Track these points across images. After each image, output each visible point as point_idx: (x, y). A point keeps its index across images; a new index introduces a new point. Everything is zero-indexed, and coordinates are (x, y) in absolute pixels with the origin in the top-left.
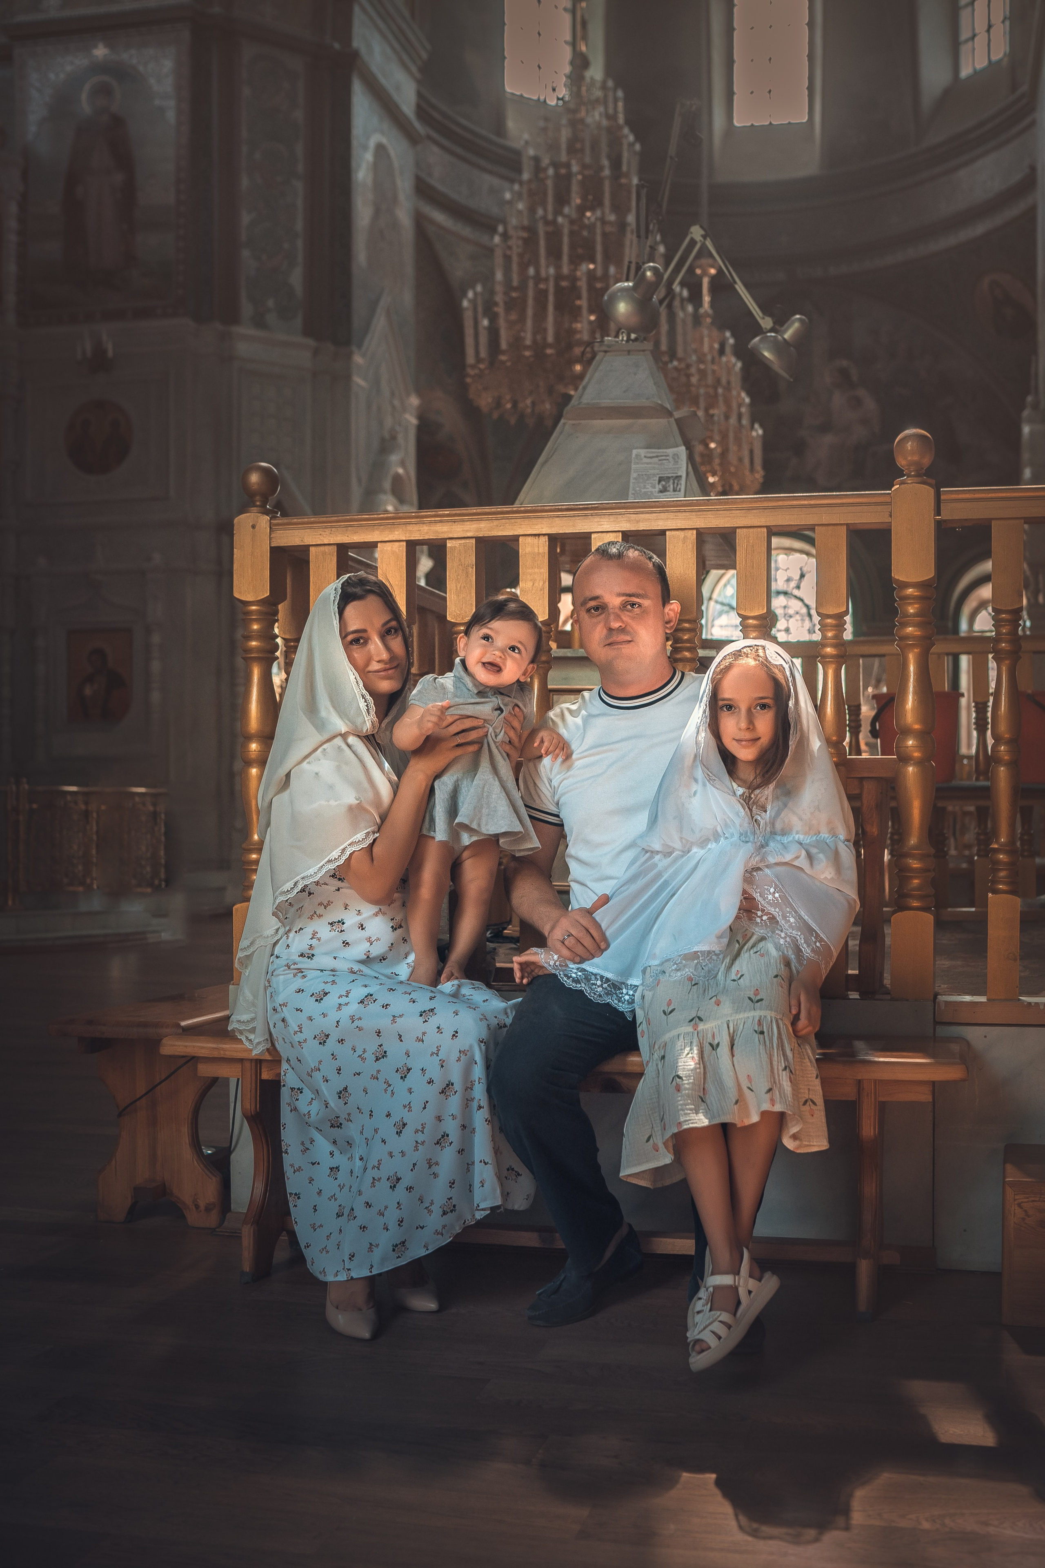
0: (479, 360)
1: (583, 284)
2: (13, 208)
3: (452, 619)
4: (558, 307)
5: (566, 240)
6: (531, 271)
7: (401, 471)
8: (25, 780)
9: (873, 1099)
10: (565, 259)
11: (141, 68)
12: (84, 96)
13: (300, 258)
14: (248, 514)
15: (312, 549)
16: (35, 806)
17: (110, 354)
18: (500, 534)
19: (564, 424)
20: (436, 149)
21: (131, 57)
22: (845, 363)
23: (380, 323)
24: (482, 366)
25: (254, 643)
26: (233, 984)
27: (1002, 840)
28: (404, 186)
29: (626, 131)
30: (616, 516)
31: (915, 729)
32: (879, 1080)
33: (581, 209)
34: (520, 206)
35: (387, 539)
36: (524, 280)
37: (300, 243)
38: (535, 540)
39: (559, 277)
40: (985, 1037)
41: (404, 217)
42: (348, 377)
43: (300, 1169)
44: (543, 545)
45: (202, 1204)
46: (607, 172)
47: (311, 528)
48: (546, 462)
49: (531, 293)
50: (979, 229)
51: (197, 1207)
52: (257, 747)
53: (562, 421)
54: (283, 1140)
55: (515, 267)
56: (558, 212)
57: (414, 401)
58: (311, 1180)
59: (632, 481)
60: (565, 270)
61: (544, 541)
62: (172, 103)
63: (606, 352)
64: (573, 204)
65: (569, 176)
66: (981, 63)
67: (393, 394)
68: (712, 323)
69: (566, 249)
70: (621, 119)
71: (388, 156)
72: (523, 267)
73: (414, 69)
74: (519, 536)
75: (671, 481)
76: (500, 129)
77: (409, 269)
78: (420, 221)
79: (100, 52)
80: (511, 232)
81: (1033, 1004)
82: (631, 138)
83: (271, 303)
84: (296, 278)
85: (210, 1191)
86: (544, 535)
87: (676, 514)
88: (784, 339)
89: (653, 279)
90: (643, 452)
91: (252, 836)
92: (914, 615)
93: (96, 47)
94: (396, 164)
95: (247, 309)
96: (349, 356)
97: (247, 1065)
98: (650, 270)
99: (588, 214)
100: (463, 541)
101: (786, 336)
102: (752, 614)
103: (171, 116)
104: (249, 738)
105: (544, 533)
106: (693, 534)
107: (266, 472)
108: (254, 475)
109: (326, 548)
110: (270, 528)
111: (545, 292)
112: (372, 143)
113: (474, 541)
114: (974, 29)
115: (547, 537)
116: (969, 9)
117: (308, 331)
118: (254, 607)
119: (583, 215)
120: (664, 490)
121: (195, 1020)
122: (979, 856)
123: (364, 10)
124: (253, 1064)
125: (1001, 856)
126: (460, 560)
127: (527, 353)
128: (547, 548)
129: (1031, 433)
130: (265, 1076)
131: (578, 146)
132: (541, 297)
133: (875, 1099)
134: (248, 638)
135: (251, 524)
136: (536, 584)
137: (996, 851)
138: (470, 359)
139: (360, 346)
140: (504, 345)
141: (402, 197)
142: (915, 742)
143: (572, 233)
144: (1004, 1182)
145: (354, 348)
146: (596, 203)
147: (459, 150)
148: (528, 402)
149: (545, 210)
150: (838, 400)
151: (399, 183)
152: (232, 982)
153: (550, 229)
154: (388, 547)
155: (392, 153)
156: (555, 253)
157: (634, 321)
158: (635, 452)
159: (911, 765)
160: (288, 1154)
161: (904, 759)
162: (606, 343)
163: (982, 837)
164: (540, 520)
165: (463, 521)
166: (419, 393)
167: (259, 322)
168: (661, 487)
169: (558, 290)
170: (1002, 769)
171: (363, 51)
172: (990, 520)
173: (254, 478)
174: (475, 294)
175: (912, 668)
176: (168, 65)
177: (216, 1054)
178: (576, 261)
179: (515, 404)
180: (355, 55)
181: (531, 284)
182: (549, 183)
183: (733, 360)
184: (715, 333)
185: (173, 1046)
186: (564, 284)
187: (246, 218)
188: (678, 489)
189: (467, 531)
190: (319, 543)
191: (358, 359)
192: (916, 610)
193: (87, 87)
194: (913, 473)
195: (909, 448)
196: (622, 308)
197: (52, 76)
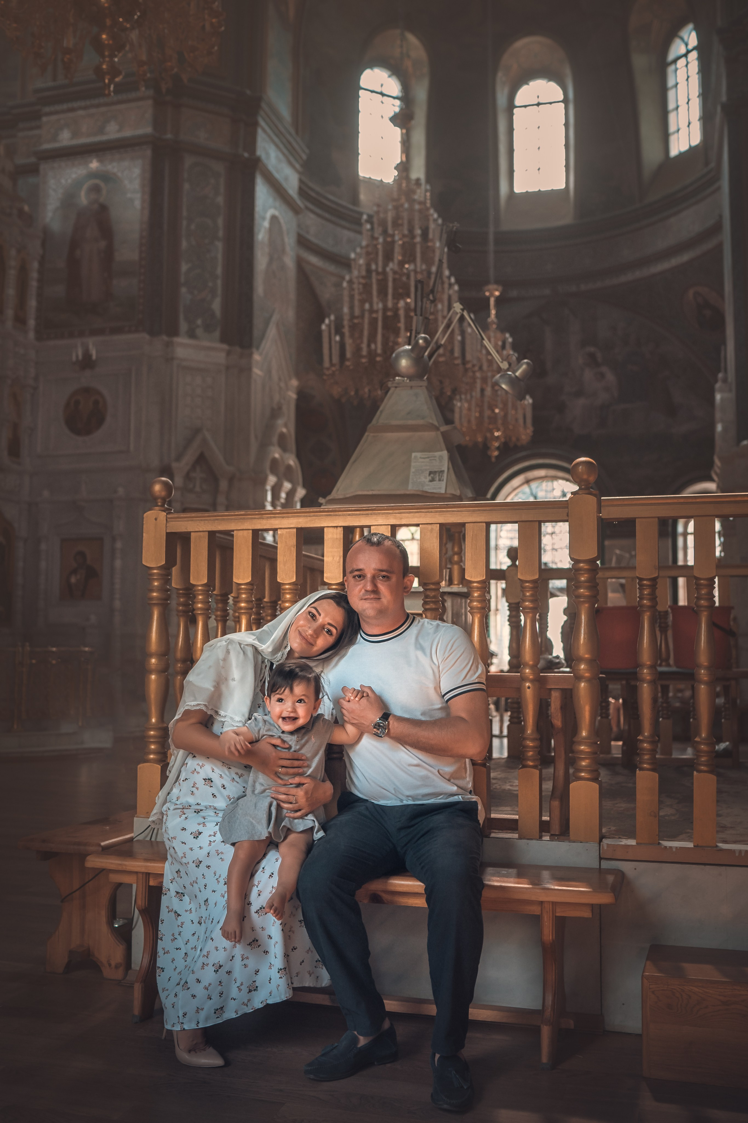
0: (332, 365)
1: (402, 313)
2: (36, 265)
3: (281, 580)
4: (385, 327)
5: (390, 284)
6: (367, 306)
7: (284, 430)
8: (27, 644)
9: (551, 915)
10: (390, 297)
11: (119, 174)
12: (83, 194)
13: (219, 291)
14: (152, 511)
15: (192, 534)
16: (34, 661)
17: (94, 357)
18: (312, 526)
19: (368, 436)
20: (312, 216)
21: (113, 167)
22: (592, 349)
23: (272, 332)
24: (333, 369)
25: (155, 594)
26: (137, 817)
27: (646, 734)
28: (290, 241)
29: (432, 211)
30: (387, 515)
31: (586, 658)
32: (555, 902)
33: (401, 264)
34: (361, 261)
35: (239, 528)
36: (363, 311)
37: (219, 282)
38: (335, 530)
39: (385, 309)
40: (635, 869)
41: (289, 262)
42: (249, 369)
43: (168, 952)
44: (339, 534)
45: (113, 963)
46: (418, 239)
47: (192, 520)
48: (355, 461)
49: (366, 321)
50: (685, 257)
51: (110, 965)
52: (155, 662)
53: (366, 434)
54: (160, 931)
55: (356, 303)
56: (385, 265)
57: (294, 383)
58: (173, 960)
59: (411, 474)
60: (390, 304)
61: (340, 531)
62: (138, 196)
63: (396, 387)
64: (396, 261)
65: (393, 242)
66: (684, 147)
67: (280, 379)
68: (497, 328)
69: (390, 291)
70: (428, 205)
71: (279, 223)
72: (362, 302)
73: (298, 166)
74: (324, 527)
75: (437, 475)
76: (355, 200)
77: (292, 296)
78: (300, 264)
79: (94, 165)
80: (355, 280)
81: (668, 848)
82: (436, 216)
83: (199, 322)
84: (216, 305)
85: (118, 955)
86: (340, 527)
87: (426, 514)
88: (516, 376)
89: (424, 345)
90: (419, 455)
91: (151, 720)
92: (585, 582)
93: (91, 162)
94: (284, 227)
95: (183, 326)
96: (250, 355)
97: (140, 875)
98: (421, 339)
99: (407, 266)
100: (288, 530)
101: (517, 374)
102: (476, 580)
103: (138, 204)
104: (151, 656)
105: (340, 525)
106: (437, 527)
107: (165, 484)
108: (157, 486)
109: (201, 534)
110: (166, 520)
111: (376, 320)
112: (268, 215)
113: (295, 530)
114: (678, 125)
115: (342, 528)
116: (675, 113)
117: (223, 340)
118: (155, 571)
119: (403, 266)
120: (433, 480)
121: (111, 841)
122: (663, 718)
123: (264, 131)
124: (144, 876)
125: (645, 745)
126: (286, 542)
127: (364, 360)
128: (342, 535)
129: (722, 399)
130: (152, 883)
131: (400, 222)
132: (373, 322)
133: (553, 914)
134: (152, 591)
135: (154, 518)
136: (335, 559)
137: (642, 741)
138: (326, 364)
139: (258, 348)
140: (349, 355)
141: (288, 249)
142: (586, 667)
143: (394, 280)
144: (643, 976)
145: (254, 350)
146: (412, 259)
147: (327, 215)
148: (366, 390)
149: (377, 264)
150: (588, 375)
151: (286, 240)
152: (136, 815)
153: (380, 277)
154: (241, 533)
155: (282, 221)
156: (383, 292)
157: (412, 371)
158: (414, 454)
159: (583, 682)
160: (162, 940)
161: (578, 678)
162: (396, 381)
163: (665, 705)
164: (337, 517)
165: (288, 517)
166: (298, 376)
167: (192, 334)
168: (430, 478)
169: (385, 318)
170: (645, 685)
171: (263, 157)
172: (635, 518)
173: (157, 488)
174: (330, 321)
175: (583, 617)
176: (137, 171)
177: (120, 868)
178: (398, 297)
179: (357, 391)
180: (258, 160)
181: (367, 315)
182: (380, 247)
183: (511, 352)
184: (499, 335)
185: (94, 862)
186: (389, 313)
187: (184, 267)
188: (442, 479)
189: (291, 524)
190: (197, 530)
191: (257, 357)
192: (585, 578)
193: (85, 187)
194: (583, 487)
195: (580, 471)
196: (404, 363)
197: (63, 181)
